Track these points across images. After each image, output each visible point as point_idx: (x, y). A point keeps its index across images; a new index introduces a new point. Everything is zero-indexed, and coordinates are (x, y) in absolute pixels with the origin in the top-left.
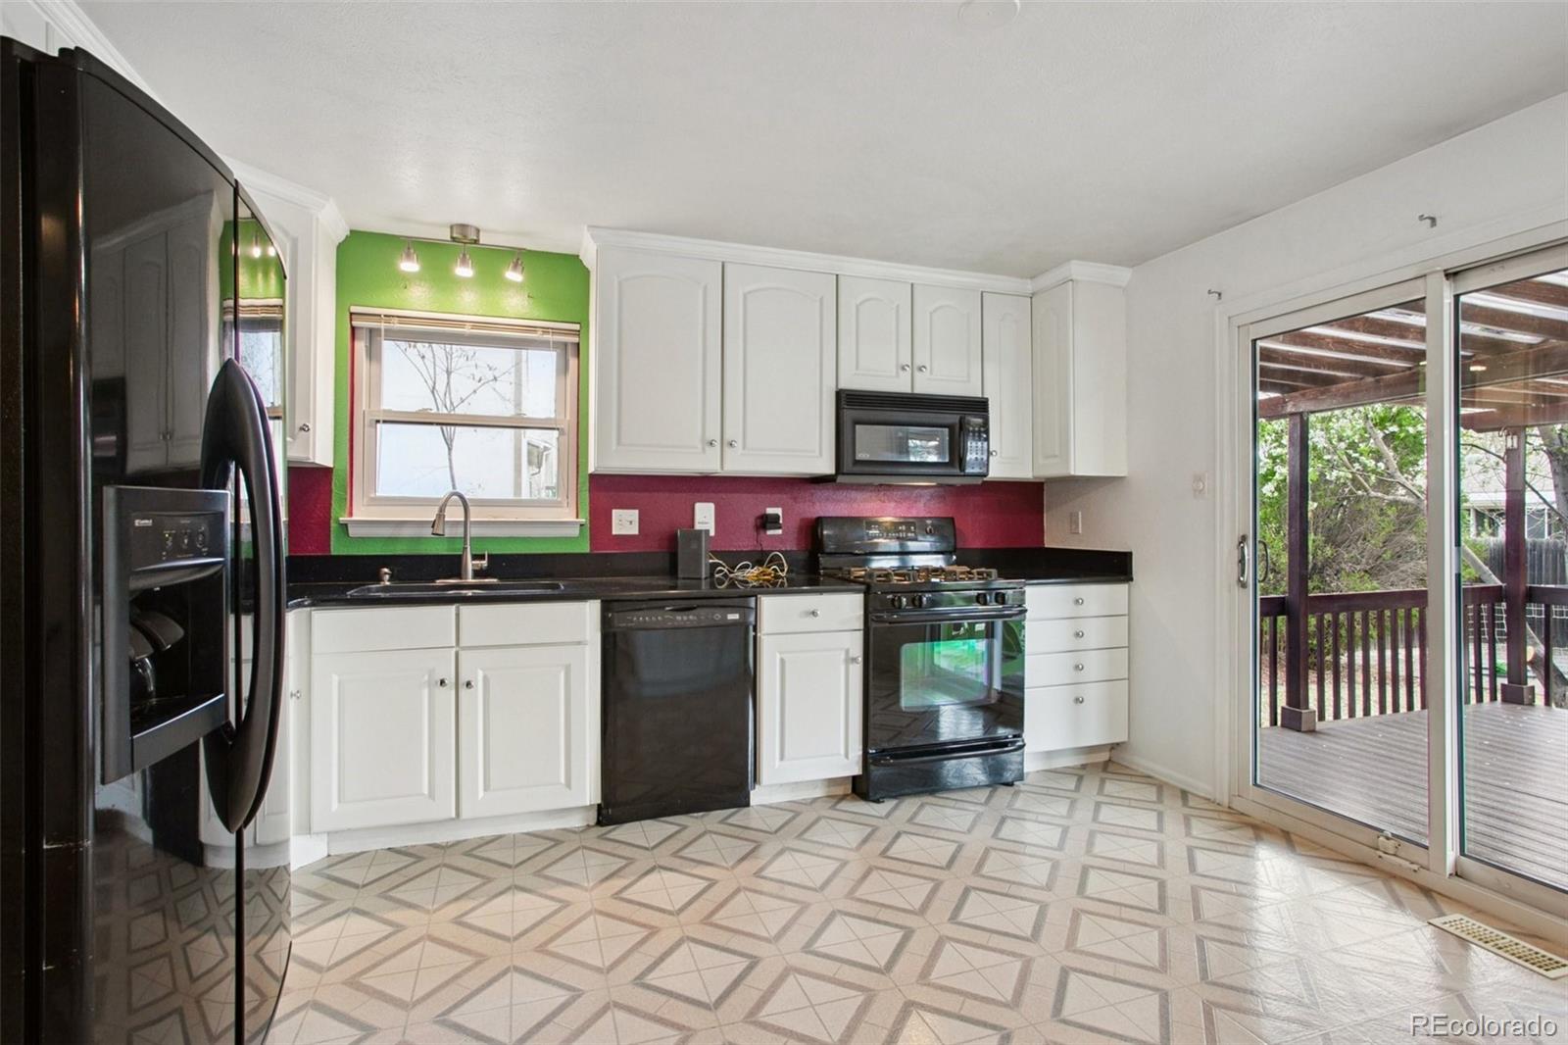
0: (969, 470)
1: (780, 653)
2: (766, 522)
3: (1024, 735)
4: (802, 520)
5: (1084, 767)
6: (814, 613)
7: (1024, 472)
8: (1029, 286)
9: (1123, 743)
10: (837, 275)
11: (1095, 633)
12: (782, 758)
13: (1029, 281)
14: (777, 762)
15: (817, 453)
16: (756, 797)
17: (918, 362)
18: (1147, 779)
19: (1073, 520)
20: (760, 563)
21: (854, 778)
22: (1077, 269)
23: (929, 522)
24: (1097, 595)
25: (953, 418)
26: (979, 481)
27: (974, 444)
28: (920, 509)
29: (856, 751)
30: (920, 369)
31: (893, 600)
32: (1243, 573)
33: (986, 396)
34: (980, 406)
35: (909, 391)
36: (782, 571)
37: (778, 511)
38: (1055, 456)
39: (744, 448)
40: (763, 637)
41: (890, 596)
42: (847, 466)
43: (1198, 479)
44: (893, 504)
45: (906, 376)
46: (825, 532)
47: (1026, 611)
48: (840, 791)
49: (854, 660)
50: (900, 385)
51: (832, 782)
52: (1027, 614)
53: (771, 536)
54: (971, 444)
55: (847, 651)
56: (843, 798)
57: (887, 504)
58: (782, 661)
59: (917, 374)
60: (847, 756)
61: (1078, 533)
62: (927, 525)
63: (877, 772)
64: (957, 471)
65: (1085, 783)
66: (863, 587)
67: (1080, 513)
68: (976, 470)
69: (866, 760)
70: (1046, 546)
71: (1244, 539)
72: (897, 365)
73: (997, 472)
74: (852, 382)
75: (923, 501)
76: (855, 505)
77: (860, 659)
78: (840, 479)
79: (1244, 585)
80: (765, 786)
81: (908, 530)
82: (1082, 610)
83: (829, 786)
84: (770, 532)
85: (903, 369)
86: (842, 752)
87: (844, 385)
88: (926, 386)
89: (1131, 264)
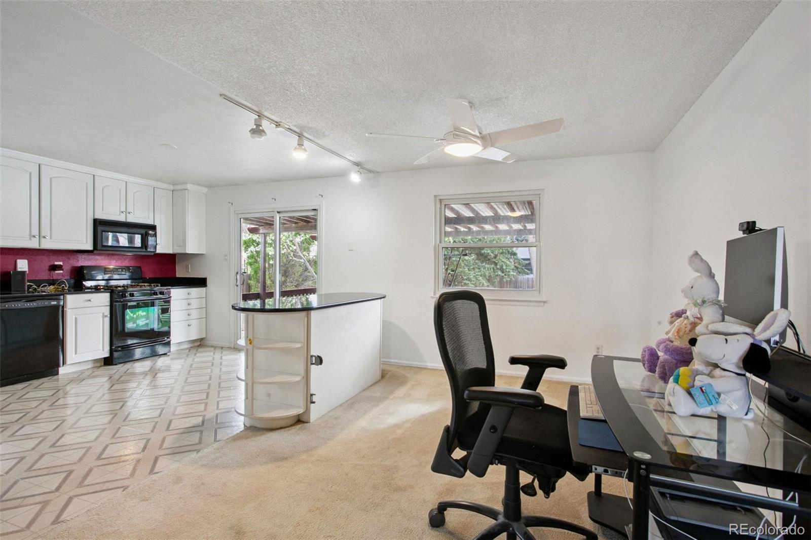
0: (149, 250)
1: (75, 315)
2: (54, 268)
3: (171, 338)
4: (72, 267)
5: (191, 347)
6: (90, 300)
7: (170, 251)
8: (172, 187)
9: (204, 338)
10: (94, 175)
11: (195, 304)
12: (76, 353)
13: (172, 186)
14: (74, 355)
15: (85, 242)
16: (62, 370)
17: (129, 210)
18: (212, 346)
19: (187, 267)
20: (53, 284)
21: (105, 358)
22: (189, 186)
23: (131, 268)
24: (195, 291)
25: (143, 231)
26: (153, 254)
27: (151, 238)
28: (126, 263)
29: (107, 348)
30: (129, 213)
31: (122, 295)
32: (237, 282)
33: (155, 224)
34: (153, 228)
35: (124, 221)
36: (66, 287)
37: (61, 263)
38: (181, 246)
39: (51, 238)
40: (67, 310)
41: (121, 293)
42: (99, 247)
43: (226, 256)
44: (115, 261)
45: (123, 215)
46: (85, 272)
47: (171, 297)
48: (99, 365)
49: (106, 316)
50: (121, 218)
51: (96, 361)
52: (172, 298)
53: (57, 273)
54: (150, 238)
55: (103, 314)
56: (101, 366)
57: (112, 261)
58: (76, 318)
59: (128, 215)
60: (103, 350)
61: (188, 272)
62: (130, 269)
63: (116, 354)
64: (144, 250)
65: (191, 351)
66: (110, 291)
67: (190, 266)
68: (152, 250)
69: (111, 351)
70: (177, 276)
71: (237, 273)
72: (120, 211)
73: (159, 250)
74: (100, 216)
75: (128, 259)
76: (98, 261)
77: (109, 316)
78: (95, 252)
79: (237, 286)
80: (69, 365)
81: (122, 271)
82: (190, 296)
83: (94, 363)
84: (57, 272)
85: (122, 212)
86: (101, 349)
87: (96, 217)
88: (131, 219)
89: (207, 187)
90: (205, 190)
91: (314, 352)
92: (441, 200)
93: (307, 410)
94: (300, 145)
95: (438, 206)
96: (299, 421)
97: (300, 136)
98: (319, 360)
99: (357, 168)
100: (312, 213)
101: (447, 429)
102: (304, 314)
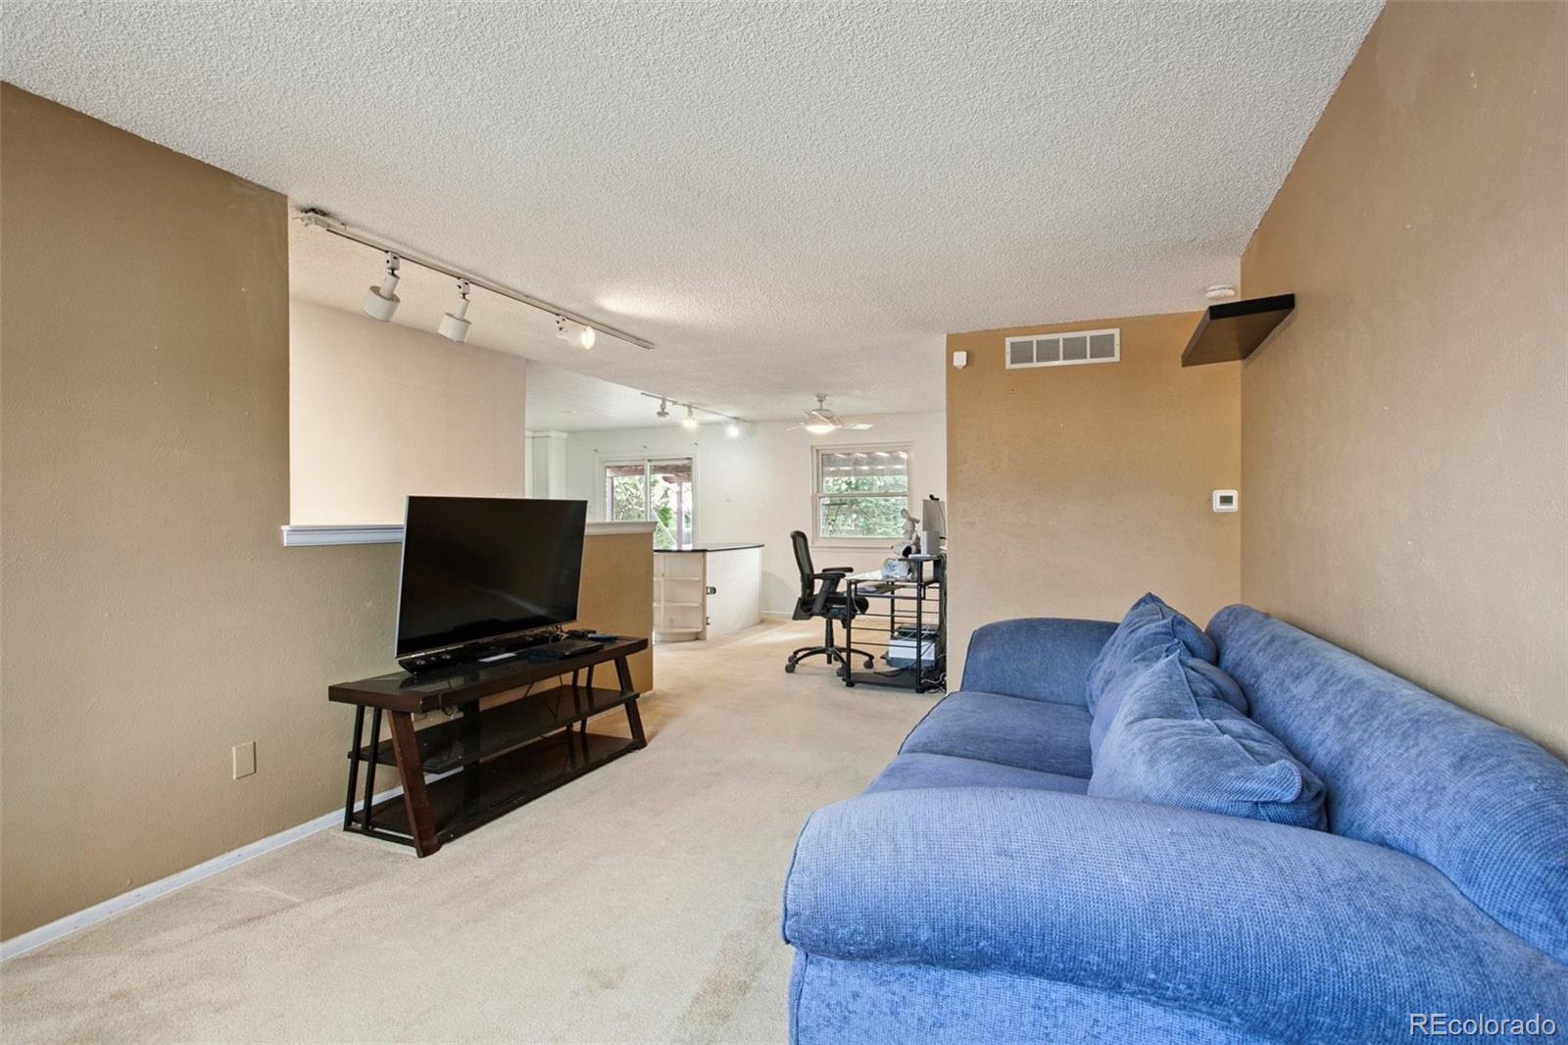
8: (532, 435)
13: (533, 432)
22: (552, 434)
89: (569, 432)
90: (566, 435)
91: (709, 584)
92: (817, 450)
93: (704, 629)
94: (690, 414)
95: (815, 456)
96: (697, 637)
97: (689, 407)
98: (714, 591)
99: (734, 420)
100: (686, 462)
101: (800, 599)
102: (701, 554)
